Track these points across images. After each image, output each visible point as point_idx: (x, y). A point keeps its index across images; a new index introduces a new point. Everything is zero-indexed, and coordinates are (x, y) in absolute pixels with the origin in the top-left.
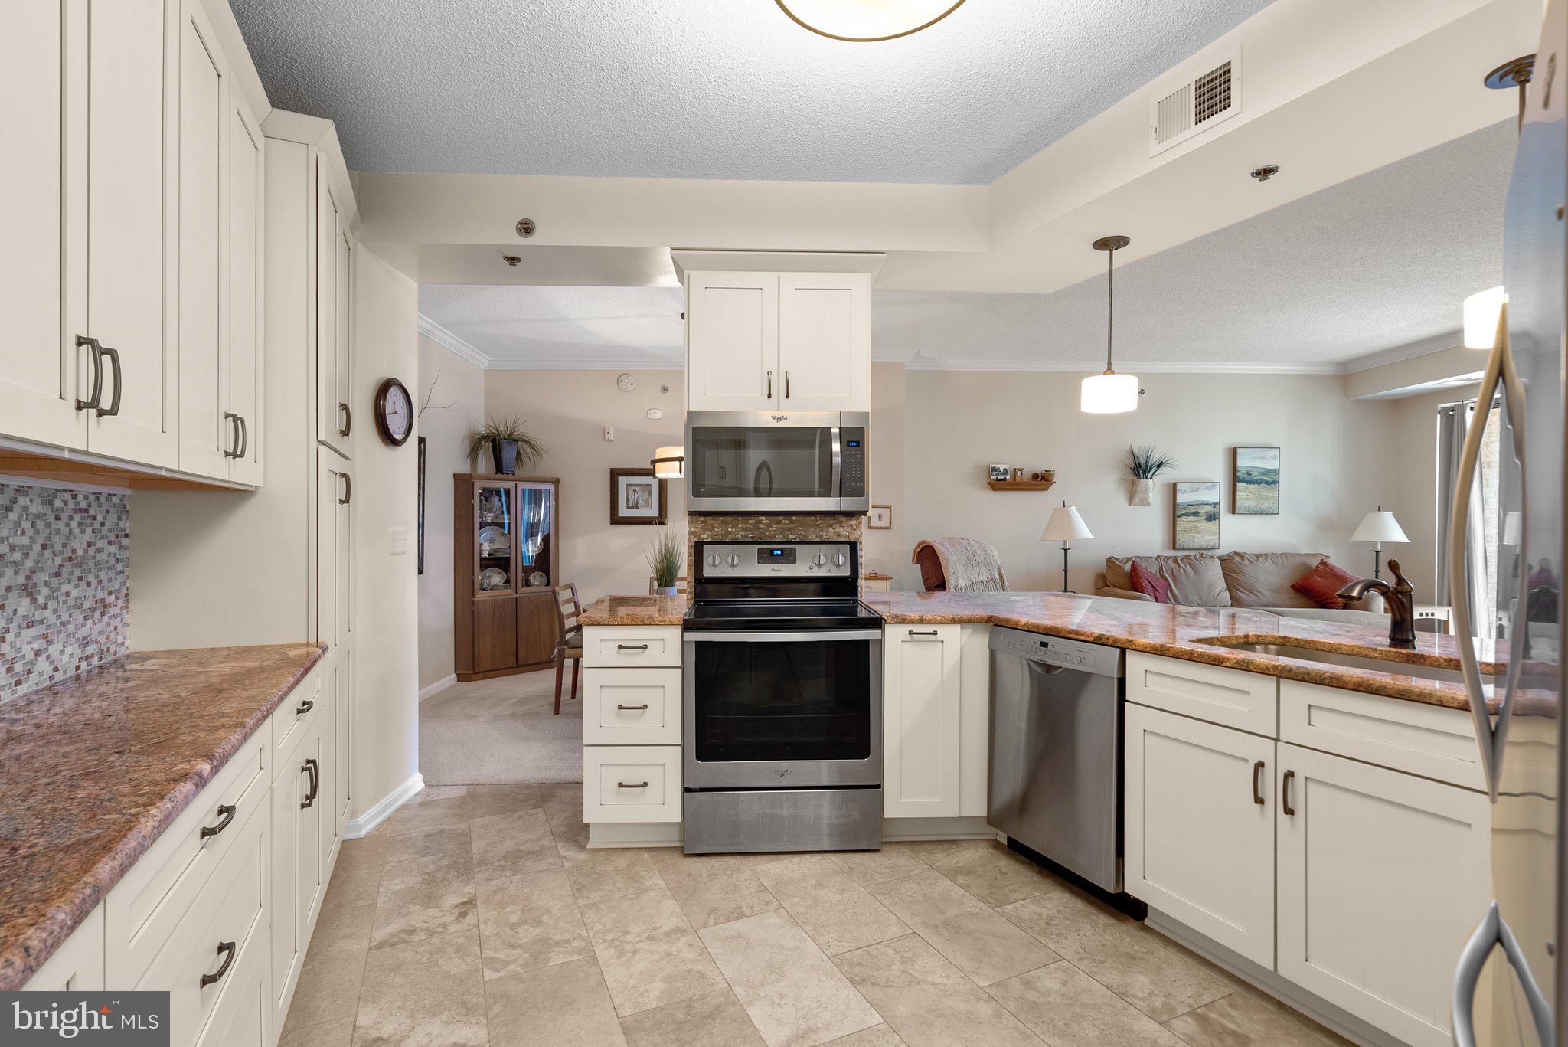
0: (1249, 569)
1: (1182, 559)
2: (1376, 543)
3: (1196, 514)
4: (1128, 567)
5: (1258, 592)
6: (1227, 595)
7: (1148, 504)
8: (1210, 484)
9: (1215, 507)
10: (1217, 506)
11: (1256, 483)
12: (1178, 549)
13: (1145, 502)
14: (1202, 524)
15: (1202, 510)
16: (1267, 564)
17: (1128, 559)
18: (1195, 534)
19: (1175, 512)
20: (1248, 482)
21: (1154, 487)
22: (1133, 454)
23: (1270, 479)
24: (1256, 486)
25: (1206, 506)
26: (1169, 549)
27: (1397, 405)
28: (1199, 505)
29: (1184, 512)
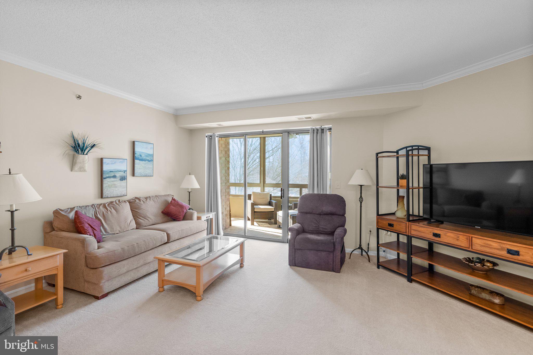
0: (143, 206)
1: (108, 205)
2: (188, 189)
3: (114, 177)
4: (72, 215)
5: (149, 217)
6: (133, 223)
7: (85, 171)
8: (122, 160)
9: (124, 173)
10: (126, 172)
11: (144, 160)
12: (105, 198)
13: (82, 169)
14: (118, 182)
15: (118, 175)
16: (151, 202)
17: (72, 209)
18: (115, 188)
19: (102, 175)
20: (140, 160)
21: (88, 160)
22: (73, 137)
23: (149, 159)
24: (144, 162)
25: (120, 172)
26: (99, 198)
27: (192, 132)
28: (116, 171)
29: (107, 176)
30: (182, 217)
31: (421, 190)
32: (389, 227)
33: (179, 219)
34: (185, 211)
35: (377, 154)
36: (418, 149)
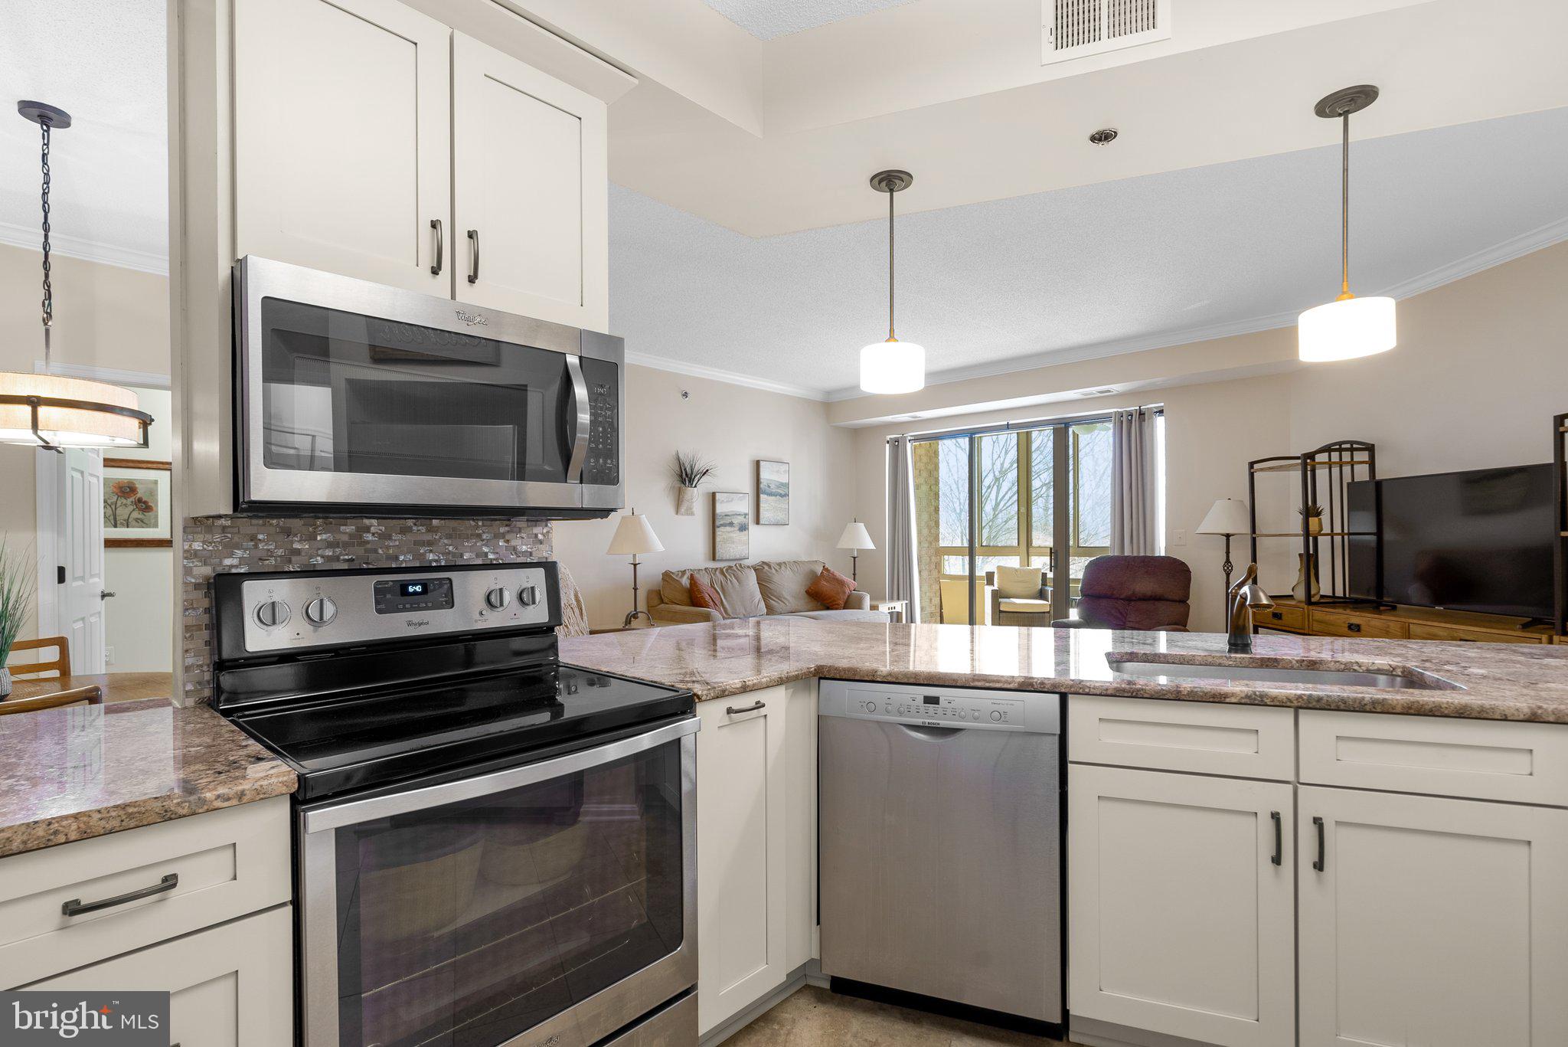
0: (776, 578)
1: (727, 570)
2: (853, 550)
3: (731, 524)
4: (685, 581)
5: (784, 598)
6: (762, 605)
7: (692, 514)
8: (742, 495)
9: (745, 517)
10: (747, 517)
11: (774, 495)
12: (718, 560)
13: (690, 512)
14: (737, 535)
15: (737, 521)
16: (787, 572)
17: (684, 572)
18: (733, 545)
19: (714, 522)
20: (770, 494)
21: (696, 496)
22: (678, 459)
23: (782, 493)
24: (774, 497)
25: (739, 517)
26: (711, 559)
27: (856, 434)
28: (734, 515)
29: (721, 523)
30: (842, 603)
31: (1338, 539)
32: (1275, 621)
33: (837, 606)
34: (847, 591)
35: (1252, 465)
36: (1352, 450)
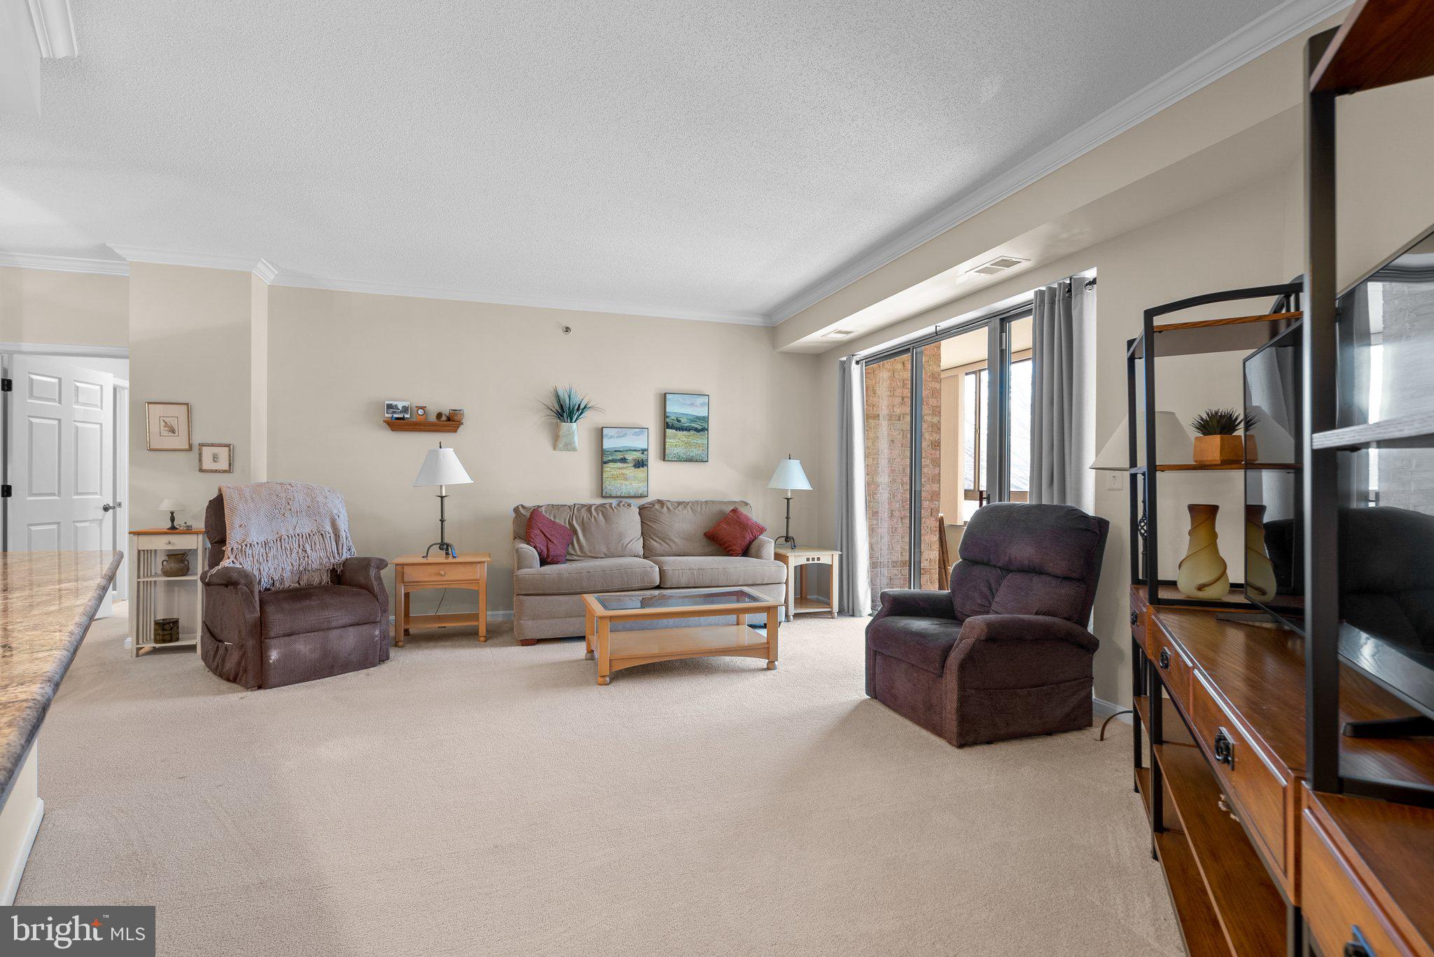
0: (665, 516)
2: (786, 491)
3: (624, 460)
5: (672, 539)
6: (639, 545)
7: (574, 449)
8: (639, 430)
9: (643, 453)
10: (646, 453)
11: (686, 430)
13: (570, 447)
14: (630, 471)
15: (631, 457)
16: (686, 511)
18: (624, 480)
19: (604, 458)
20: (678, 429)
21: (579, 431)
22: (558, 397)
23: (699, 427)
24: (685, 433)
25: (634, 453)
26: (598, 497)
27: (818, 358)
28: (627, 451)
29: (610, 458)
33: (732, 552)
